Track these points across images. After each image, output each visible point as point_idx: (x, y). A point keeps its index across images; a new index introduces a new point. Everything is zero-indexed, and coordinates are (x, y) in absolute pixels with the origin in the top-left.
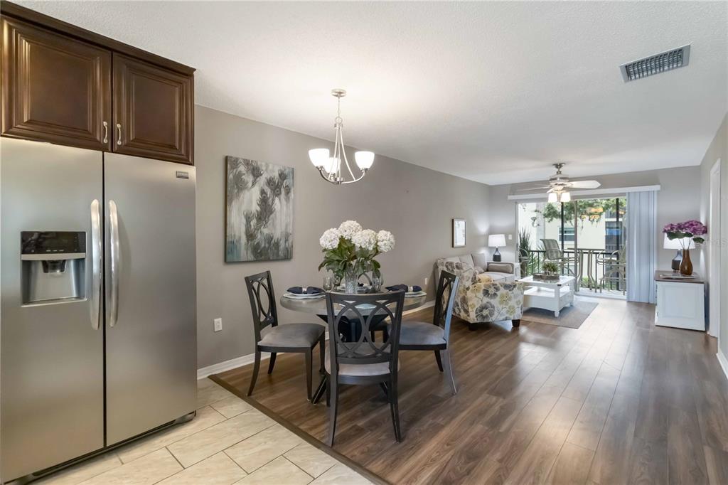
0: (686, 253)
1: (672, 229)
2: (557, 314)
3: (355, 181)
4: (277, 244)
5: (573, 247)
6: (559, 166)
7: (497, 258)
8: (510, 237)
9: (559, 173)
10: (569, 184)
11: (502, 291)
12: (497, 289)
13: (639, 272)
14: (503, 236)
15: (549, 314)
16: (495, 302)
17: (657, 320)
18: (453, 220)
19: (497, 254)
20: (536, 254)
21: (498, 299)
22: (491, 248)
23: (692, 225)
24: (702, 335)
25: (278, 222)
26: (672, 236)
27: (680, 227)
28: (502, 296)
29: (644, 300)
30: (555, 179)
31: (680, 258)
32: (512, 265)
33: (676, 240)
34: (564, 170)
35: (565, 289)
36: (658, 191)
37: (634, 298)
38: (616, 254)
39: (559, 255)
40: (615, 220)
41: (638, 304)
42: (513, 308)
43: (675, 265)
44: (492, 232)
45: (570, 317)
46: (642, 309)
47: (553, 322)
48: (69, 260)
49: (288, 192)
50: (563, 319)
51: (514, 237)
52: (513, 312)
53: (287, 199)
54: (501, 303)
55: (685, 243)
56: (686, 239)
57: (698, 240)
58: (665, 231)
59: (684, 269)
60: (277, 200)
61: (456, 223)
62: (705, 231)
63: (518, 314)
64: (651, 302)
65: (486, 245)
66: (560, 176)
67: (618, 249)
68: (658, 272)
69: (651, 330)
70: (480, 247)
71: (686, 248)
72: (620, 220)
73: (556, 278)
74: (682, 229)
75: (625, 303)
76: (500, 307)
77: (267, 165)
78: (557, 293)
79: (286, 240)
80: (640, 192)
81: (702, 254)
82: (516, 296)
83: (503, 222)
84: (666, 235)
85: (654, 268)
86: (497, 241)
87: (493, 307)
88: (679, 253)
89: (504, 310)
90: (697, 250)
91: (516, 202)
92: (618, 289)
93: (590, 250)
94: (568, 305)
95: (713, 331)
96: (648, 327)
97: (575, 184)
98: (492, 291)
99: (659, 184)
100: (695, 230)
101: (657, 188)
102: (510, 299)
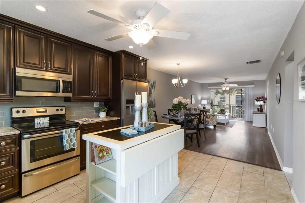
0: (261, 106)
1: (257, 99)
2: (225, 124)
3: (182, 86)
4: (152, 103)
5: (228, 104)
6: (226, 79)
7: (204, 108)
8: (208, 101)
9: (226, 81)
10: (229, 85)
11: (211, 117)
12: (210, 116)
13: (248, 112)
14: (206, 100)
15: (223, 124)
16: (209, 120)
17: (253, 125)
18: (192, 95)
19: (204, 106)
20: (215, 107)
21: (210, 119)
22: (202, 105)
23: (263, 98)
24: (265, 129)
25: (153, 96)
26: (257, 101)
27: (260, 98)
28: (211, 118)
29: (250, 120)
30: (225, 83)
31: (260, 107)
32: (210, 110)
33: (258, 102)
34: (227, 80)
35: (227, 117)
36: (254, 87)
37: (247, 120)
38: (241, 106)
39: (223, 107)
40: (241, 95)
41: (248, 122)
42: (214, 122)
43: (258, 109)
44: (202, 99)
45: (229, 125)
46: (249, 123)
47: (224, 126)
48: (130, 106)
49: (155, 88)
50: (227, 125)
51: (209, 101)
52: (214, 123)
53: (155, 90)
54: (211, 120)
55: (261, 103)
56: (261, 101)
57: (264, 102)
58: (256, 99)
59: (260, 110)
60: (152, 90)
61: (193, 96)
62: (266, 100)
63: (215, 124)
64: (252, 121)
65: (201, 103)
66: (226, 82)
67: (241, 105)
68: (254, 112)
69: (252, 128)
70: (198, 104)
71: (261, 104)
72: (242, 95)
73: (225, 114)
74: (260, 99)
75: (244, 121)
76: (211, 121)
77: (151, 80)
78: (225, 118)
79: (154, 102)
80: (248, 87)
81: (266, 106)
82: (215, 118)
83: (206, 96)
84: (256, 100)
85: (252, 110)
86: (204, 102)
87: (209, 121)
88: (259, 106)
89: (211, 123)
90: (264, 105)
91: (210, 89)
92: (241, 118)
93: (233, 105)
94: (228, 122)
95: (267, 127)
96: (251, 127)
97: (231, 85)
98: (208, 117)
99: (254, 85)
100: (263, 99)
101: (253, 86)
102: (213, 119)
